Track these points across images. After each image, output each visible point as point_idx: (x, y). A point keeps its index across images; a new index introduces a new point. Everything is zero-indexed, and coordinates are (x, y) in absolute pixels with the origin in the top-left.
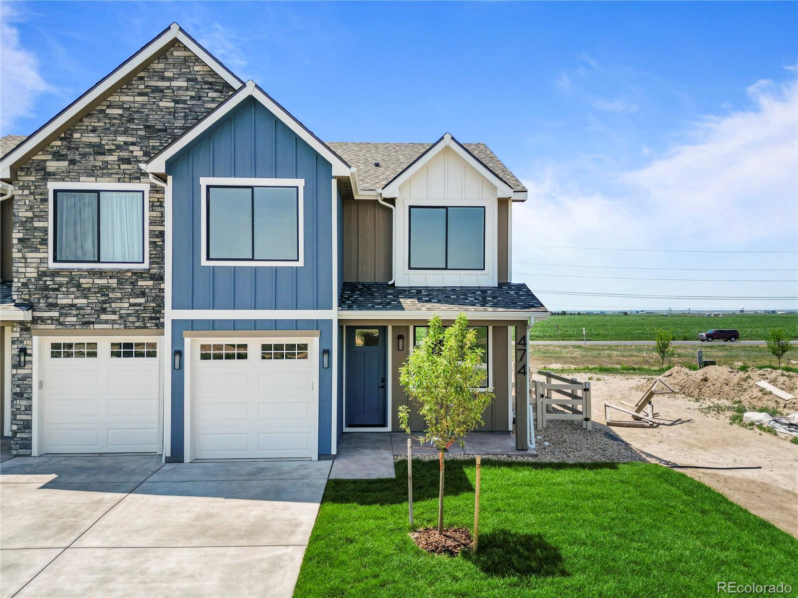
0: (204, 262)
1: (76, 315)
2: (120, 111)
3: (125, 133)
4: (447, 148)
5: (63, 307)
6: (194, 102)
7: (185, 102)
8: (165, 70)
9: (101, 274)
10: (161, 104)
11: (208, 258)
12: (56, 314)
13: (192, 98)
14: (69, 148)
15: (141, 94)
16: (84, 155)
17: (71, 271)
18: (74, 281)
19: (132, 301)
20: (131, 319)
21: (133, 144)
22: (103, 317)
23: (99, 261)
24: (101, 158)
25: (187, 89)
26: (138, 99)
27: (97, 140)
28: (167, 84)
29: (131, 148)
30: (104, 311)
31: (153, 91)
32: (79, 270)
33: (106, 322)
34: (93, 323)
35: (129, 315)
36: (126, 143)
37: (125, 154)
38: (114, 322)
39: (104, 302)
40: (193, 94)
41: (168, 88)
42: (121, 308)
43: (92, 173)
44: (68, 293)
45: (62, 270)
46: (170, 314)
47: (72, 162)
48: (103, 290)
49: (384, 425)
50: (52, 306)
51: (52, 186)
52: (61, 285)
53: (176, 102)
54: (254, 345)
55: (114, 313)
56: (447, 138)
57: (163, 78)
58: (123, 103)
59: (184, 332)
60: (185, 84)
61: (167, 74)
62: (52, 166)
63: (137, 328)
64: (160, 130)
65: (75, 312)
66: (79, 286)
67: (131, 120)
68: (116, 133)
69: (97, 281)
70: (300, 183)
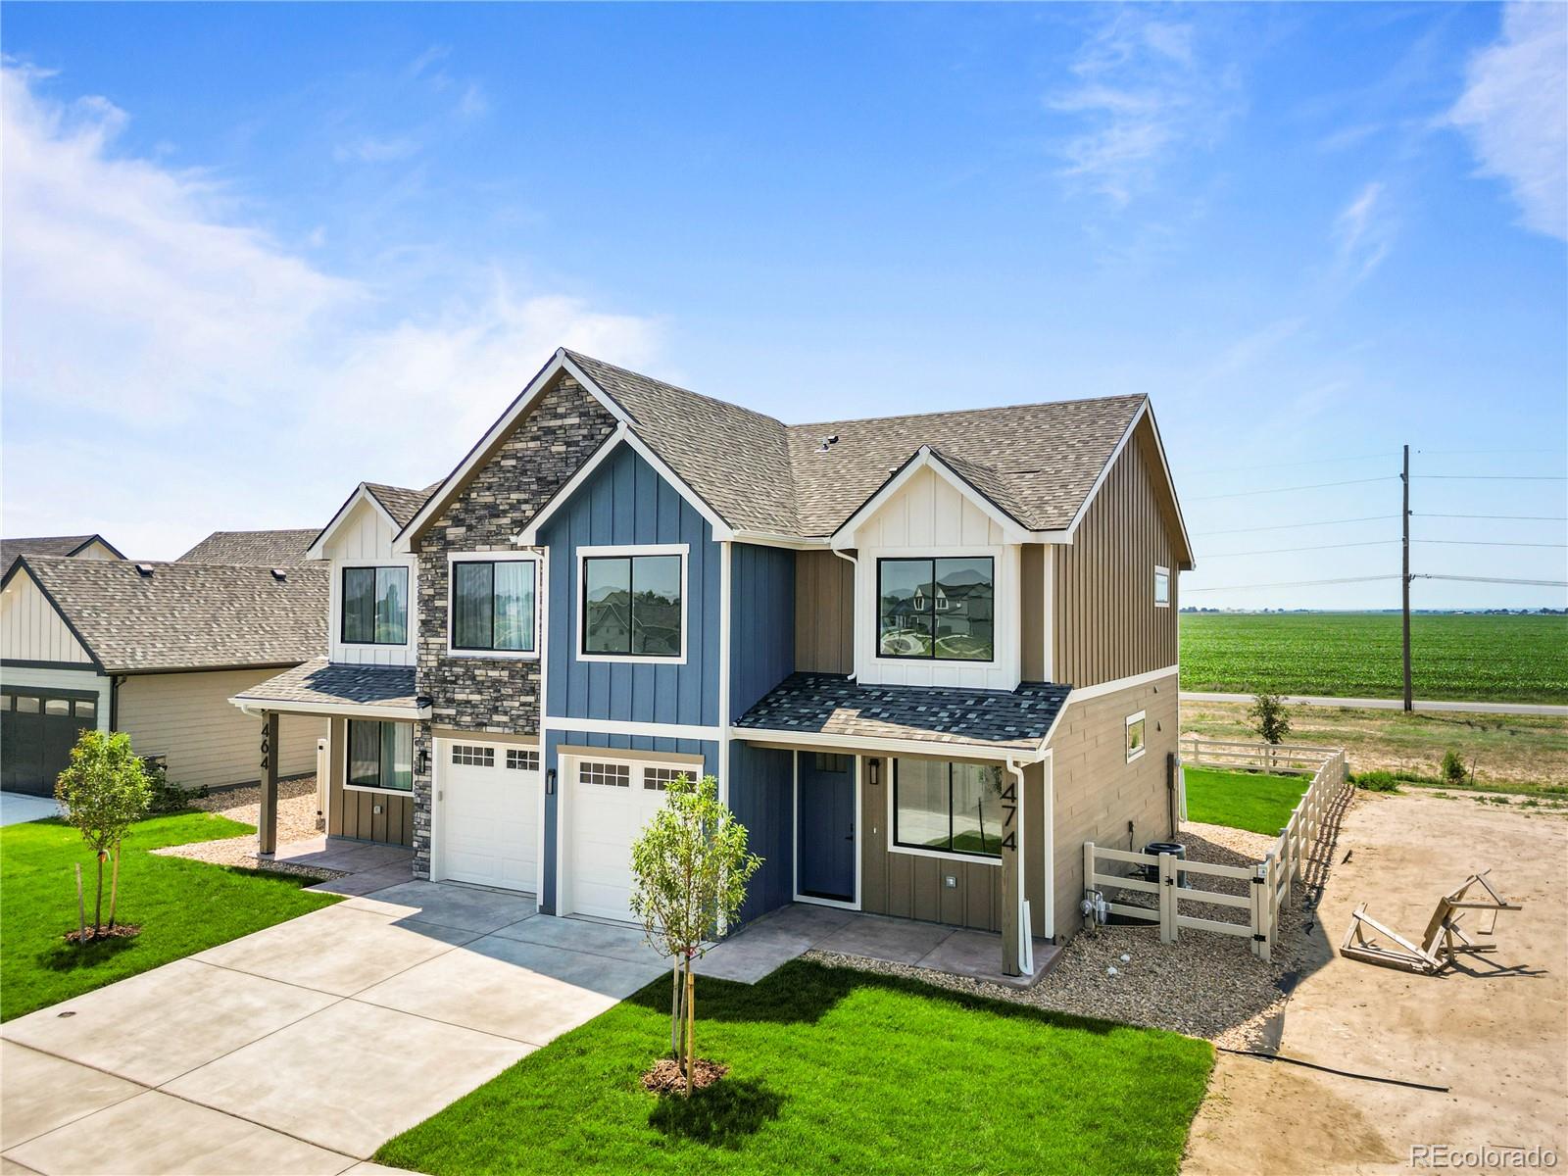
0: (580, 657)
1: (471, 714)
2: (513, 462)
3: (518, 489)
4: (926, 469)
5: (460, 703)
6: (586, 443)
7: (576, 444)
8: (558, 405)
9: (493, 664)
10: (554, 449)
11: (584, 652)
12: (452, 712)
13: (584, 437)
14: (466, 511)
15: (534, 439)
16: (480, 519)
17: (466, 659)
18: (469, 672)
19: (524, 699)
20: (522, 722)
21: (526, 502)
22: (496, 718)
23: (491, 649)
24: (495, 521)
25: (579, 427)
26: (532, 444)
27: (491, 499)
28: (559, 422)
29: (524, 507)
30: (495, 710)
31: (545, 434)
32: (474, 659)
33: (498, 724)
34: (485, 725)
35: (519, 716)
36: (519, 501)
37: (517, 515)
38: (504, 725)
39: (496, 699)
40: (585, 432)
41: (560, 427)
42: (512, 708)
43: (489, 539)
44: (464, 687)
45: (462, 659)
46: (548, 723)
47: (470, 528)
48: (496, 684)
49: (851, 899)
50: (450, 702)
51: (453, 557)
52: (457, 677)
53: (568, 444)
54: (637, 768)
55: (505, 713)
56: (925, 452)
57: (556, 416)
58: (517, 451)
59: (558, 746)
60: (576, 421)
61: (561, 410)
62: (454, 533)
63: (526, 734)
64: (552, 483)
65: (469, 711)
66: (473, 678)
67: (524, 472)
68: (509, 490)
69: (491, 673)
70: (684, 549)
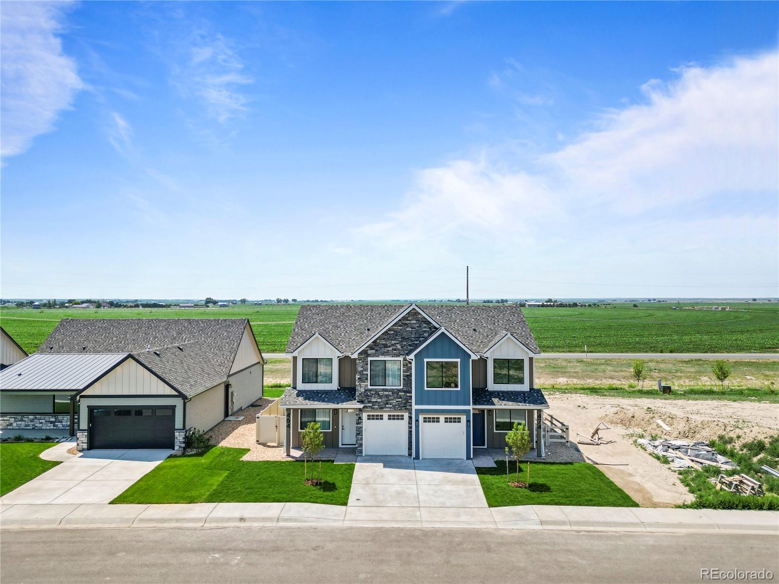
0: (426, 389)
1: (378, 405)
2: (393, 332)
3: (395, 340)
4: (509, 338)
5: (373, 402)
6: (418, 328)
7: (415, 328)
8: (408, 317)
9: (386, 390)
10: (407, 329)
11: (427, 387)
12: (371, 405)
13: (418, 327)
14: (375, 346)
15: (400, 326)
16: (381, 348)
17: (376, 389)
18: (377, 392)
19: (397, 400)
20: (397, 407)
21: (397, 344)
22: (387, 406)
23: (385, 386)
24: (386, 349)
25: (416, 323)
26: (399, 327)
27: (385, 342)
28: (409, 322)
29: (397, 345)
30: (387, 404)
31: (404, 325)
32: (379, 389)
33: (388, 408)
34: (383, 408)
35: (396, 405)
36: (395, 343)
37: (394, 347)
38: (391, 408)
39: (387, 400)
40: (418, 325)
41: (409, 323)
42: (393, 403)
43: (383, 354)
44: (375, 397)
45: (373, 389)
46: (415, 407)
47: (376, 351)
48: (387, 396)
49: (484, 445)
50: (370, 402)
51: (369, 359)
52: (373, 394)
53: (412, 328)
54: (442, 418)
55: (391, 404)
56: (509, 334)
57: (408, 320)
58: (394, 329)
59: (419, 413)
60: (415, 322)
61: (409, 319)
62: (370, 352)
63: (399, 410)
64: (407, 339)
65: (377, 404)
66: (379, 395)
67: (397, 335)
68: (392, 340)
69: (385, 393)
70: (459, 360)
